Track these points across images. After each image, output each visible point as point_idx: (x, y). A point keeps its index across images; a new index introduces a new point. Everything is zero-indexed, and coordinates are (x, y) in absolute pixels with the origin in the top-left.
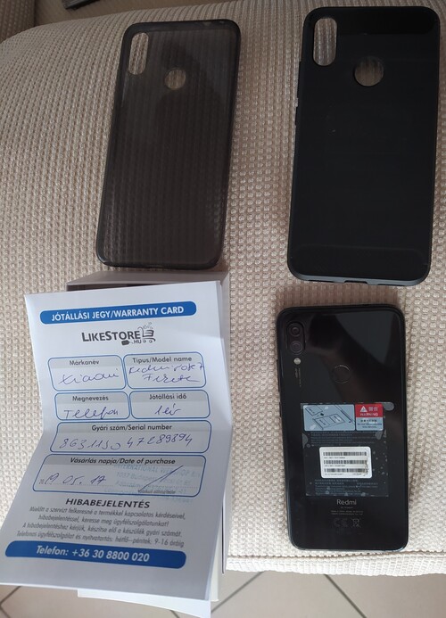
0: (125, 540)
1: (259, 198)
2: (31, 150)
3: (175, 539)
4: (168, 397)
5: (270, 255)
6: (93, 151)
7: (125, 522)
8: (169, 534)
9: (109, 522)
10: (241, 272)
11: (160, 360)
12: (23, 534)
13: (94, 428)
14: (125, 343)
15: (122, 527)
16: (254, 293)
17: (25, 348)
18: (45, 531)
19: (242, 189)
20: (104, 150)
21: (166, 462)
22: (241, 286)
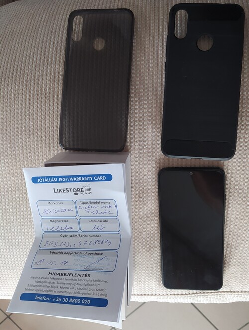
0: (78, 293)
1: (146, 113)
2: (20, 84)
3: (103, 292)
4: (98, 221)
5: (152, 143)
6: (54, 85)
7: (78, 284)
8: (100, 290)
9: (70, 284)
10: (137, 152)
11: (94, 203)
12: (28, 290)
13: (61, 236)
14: (76, 194)
15: (77, 286)
16: (143, 163)
17: (23, 192)
18: (39, 288)
19: (137, 107)
20: (61, 85)
21: (98, 254)
22: (137, 160)
